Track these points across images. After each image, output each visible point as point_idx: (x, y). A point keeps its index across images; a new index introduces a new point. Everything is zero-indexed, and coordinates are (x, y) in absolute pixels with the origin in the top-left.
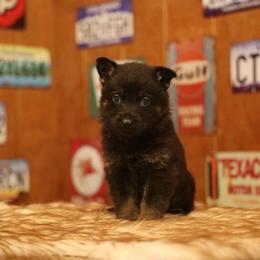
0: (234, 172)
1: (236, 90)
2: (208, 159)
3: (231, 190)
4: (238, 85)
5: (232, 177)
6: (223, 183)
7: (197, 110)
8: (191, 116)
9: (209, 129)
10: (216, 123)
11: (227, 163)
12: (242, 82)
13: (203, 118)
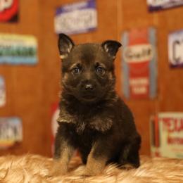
0: (172, 127)
1: (172, 67)
2: (152, 118)
3: (170, 141)
4: (173, 62)
5: (170, 131)
6: (164, 136)
7: (144, 81)
8: (140, 86)
9: (153, 95)
10: (158, 91)
11: (166, 121)
12: (177, 60)
13: (148, 87)
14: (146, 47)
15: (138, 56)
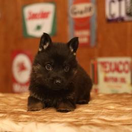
0: (108, 69)
1: (109, 21)
2: (92, 62)
3: (106, 80)
4: (109, 17)
5: (106, 72)
6: (101, 76)
7: (86, 33)
8: (83, 37)
9: (93, 44)
10: (97, 40)
11: (103, 64)
12: (113, 16)
13: (89, 37)
14: (88, 5)
15: (81, 12)
